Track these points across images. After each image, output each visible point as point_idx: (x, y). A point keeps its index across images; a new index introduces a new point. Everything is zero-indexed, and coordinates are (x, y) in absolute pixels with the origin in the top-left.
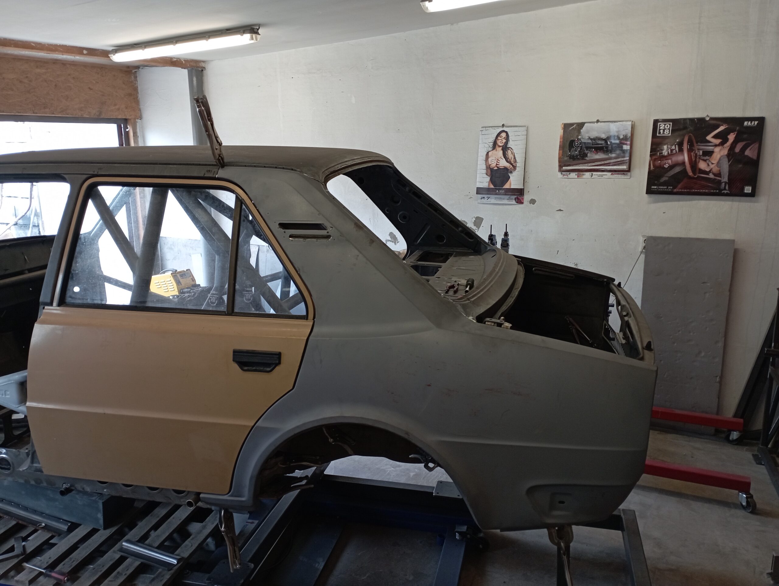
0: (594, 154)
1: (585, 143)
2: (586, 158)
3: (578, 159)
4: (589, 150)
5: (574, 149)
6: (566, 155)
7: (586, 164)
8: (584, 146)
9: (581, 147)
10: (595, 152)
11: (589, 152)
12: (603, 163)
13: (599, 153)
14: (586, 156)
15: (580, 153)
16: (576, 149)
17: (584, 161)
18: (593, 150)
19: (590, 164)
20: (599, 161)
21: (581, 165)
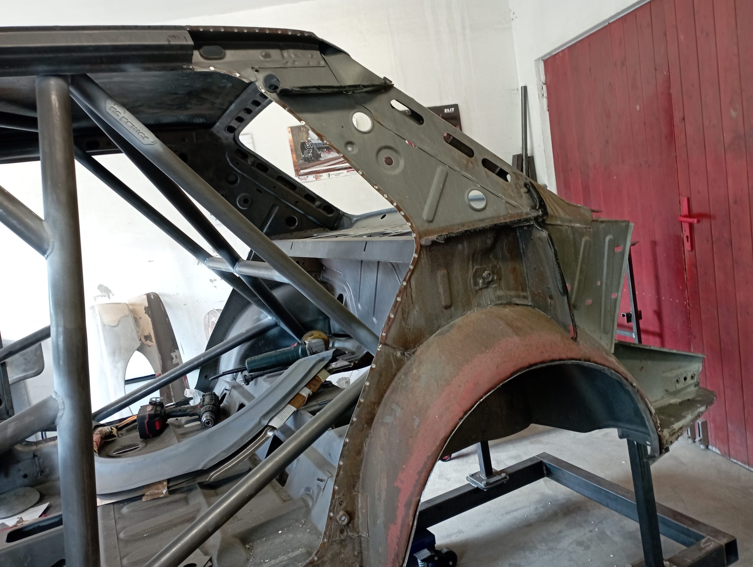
0: (327, 154)
1: (315, 144)
2: (321, 159)
3: (313, 161)
4: (322, 151)
5: (307, 151)
6: (300, 158)
7: (322, 165)
8: (315, 147)
9: (313, 148)
10: (327, 151)
11: (322, 153)
12: (337, 161)
13: (331, 153)
14: (320, 157)
15: (314, 155)
16: (308, 151)
17: (318, 162)
18: (325, 150)
19: (325, 165)
20: (334, 160)
21: (317, 166)
